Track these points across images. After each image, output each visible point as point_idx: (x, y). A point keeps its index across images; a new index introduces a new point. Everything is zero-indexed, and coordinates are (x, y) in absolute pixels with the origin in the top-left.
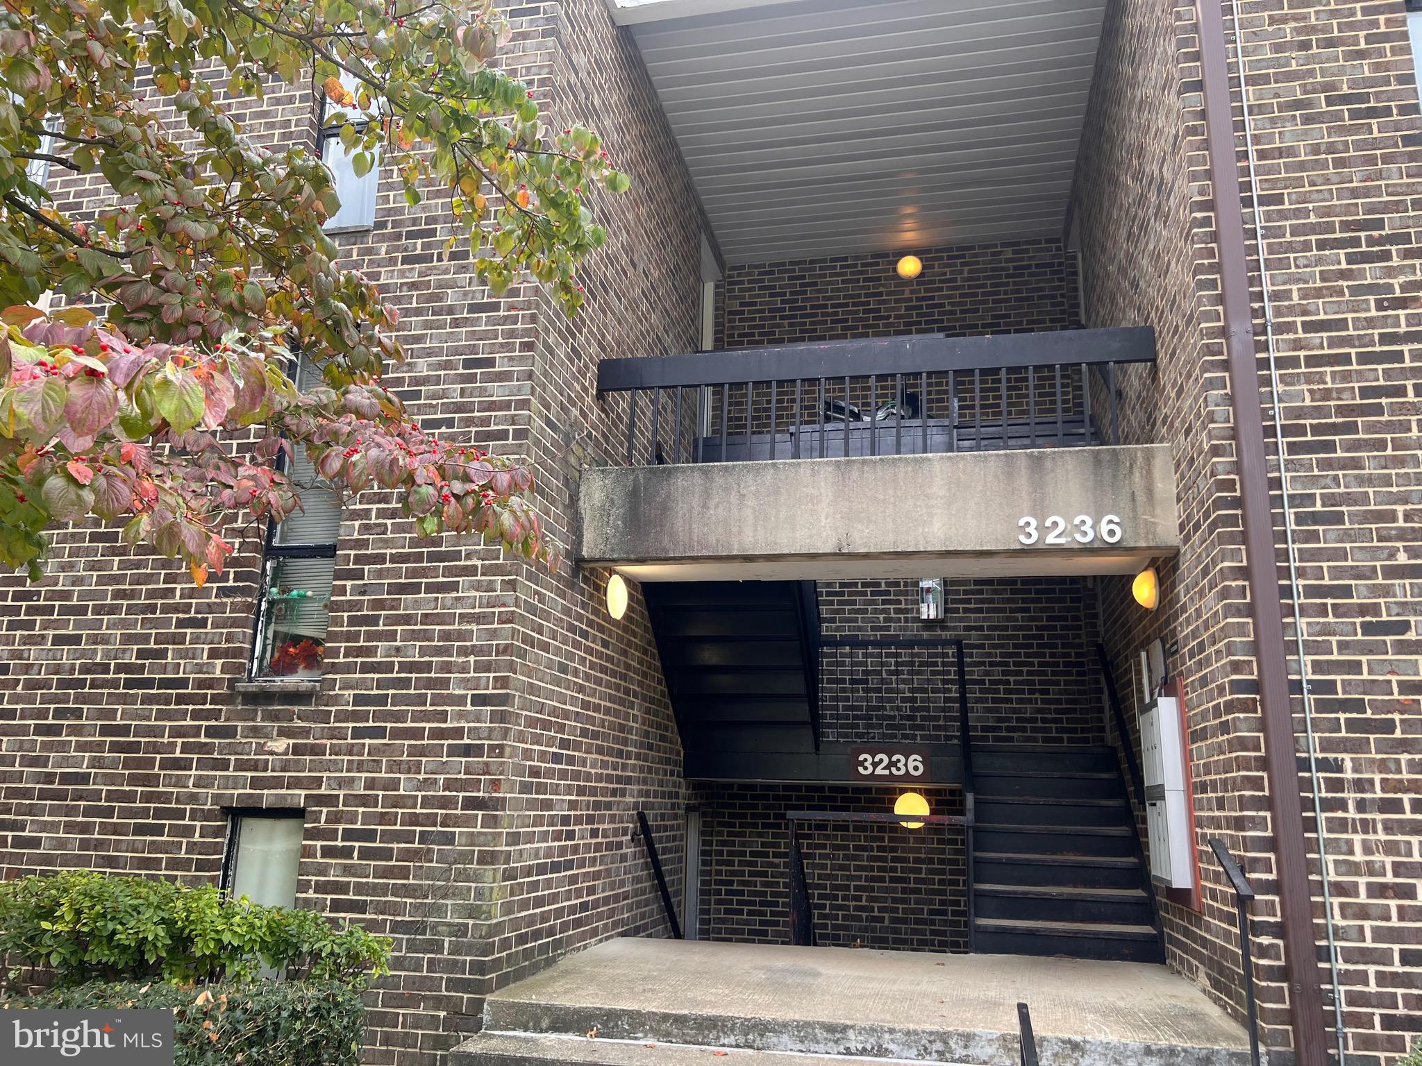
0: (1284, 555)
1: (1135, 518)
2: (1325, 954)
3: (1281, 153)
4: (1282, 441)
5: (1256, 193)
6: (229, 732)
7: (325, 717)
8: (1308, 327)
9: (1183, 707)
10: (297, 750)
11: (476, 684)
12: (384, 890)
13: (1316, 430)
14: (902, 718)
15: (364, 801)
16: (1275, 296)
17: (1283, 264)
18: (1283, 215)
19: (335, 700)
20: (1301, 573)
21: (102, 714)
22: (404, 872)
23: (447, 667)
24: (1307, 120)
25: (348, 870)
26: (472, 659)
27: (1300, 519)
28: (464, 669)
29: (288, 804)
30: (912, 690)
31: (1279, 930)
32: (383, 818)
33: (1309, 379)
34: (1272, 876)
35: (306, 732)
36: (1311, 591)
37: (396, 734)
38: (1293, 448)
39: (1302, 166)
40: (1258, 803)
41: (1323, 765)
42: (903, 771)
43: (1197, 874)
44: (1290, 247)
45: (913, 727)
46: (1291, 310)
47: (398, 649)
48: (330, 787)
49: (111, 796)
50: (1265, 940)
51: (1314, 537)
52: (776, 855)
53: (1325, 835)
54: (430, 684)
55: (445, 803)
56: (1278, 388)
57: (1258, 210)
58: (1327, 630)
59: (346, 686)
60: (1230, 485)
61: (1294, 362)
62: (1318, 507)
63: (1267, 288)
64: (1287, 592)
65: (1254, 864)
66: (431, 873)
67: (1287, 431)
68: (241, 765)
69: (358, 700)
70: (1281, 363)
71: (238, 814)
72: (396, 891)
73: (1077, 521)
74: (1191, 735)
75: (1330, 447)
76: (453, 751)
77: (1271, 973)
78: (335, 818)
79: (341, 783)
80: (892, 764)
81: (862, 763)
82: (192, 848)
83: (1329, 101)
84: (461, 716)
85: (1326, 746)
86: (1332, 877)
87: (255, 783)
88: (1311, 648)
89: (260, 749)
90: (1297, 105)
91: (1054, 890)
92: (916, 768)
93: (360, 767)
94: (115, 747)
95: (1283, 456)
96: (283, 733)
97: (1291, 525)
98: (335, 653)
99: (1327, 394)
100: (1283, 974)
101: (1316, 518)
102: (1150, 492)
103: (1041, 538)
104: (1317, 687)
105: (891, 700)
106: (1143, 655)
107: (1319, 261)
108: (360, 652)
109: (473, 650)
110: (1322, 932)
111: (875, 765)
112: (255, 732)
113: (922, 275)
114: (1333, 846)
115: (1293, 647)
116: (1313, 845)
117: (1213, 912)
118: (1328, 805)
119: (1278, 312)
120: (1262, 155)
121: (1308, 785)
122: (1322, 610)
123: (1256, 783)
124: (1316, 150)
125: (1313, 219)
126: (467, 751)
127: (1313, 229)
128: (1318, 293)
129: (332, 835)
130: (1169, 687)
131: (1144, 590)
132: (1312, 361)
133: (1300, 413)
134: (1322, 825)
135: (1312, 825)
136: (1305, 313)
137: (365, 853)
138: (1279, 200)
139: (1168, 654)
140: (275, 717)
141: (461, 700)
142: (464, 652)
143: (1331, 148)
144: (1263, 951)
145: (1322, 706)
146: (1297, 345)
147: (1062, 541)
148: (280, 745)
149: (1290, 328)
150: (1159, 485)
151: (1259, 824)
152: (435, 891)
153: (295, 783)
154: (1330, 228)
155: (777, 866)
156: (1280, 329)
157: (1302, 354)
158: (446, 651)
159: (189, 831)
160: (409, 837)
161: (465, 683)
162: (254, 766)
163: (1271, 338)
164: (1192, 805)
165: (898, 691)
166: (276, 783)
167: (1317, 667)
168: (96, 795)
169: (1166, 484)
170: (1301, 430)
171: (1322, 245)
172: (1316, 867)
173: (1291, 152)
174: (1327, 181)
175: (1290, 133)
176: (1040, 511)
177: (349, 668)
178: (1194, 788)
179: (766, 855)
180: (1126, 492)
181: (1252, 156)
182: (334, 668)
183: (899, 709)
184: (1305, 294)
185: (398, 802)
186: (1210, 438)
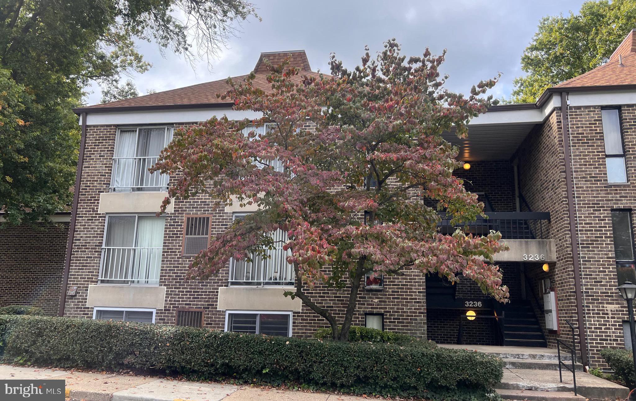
0: (580, 268)
1: (547, 255)
2: (587, 339)
3: (580, 187)
4: (580, 246)
5: (576, 195)
6: (365, 298)
7: (386, 295)
8: (585, 224)
9: (556, 294)
10: (380, 301)
11: (418, 289)
12: (403, 329)
13: (587, 244)
14: (468, 291)
15: (397, 312)
16: (579, 217)
17: (581, 211)
18: (581, 201)
19: (387, 292)
20: (583, 271)
21: (334, 293)
22: (407, 326)
23: (412, 285)
24: (586, 181)
25: (395, 326)
26: (417, 284)
27: (583, 261)
28: (415, 286)
29: (380, 312)
30: (470, 284)
31: (579, 335)
32: (401, 316)
33: (585, 234)
34: (577, 326)
35: (382, 298)
36: (585, 275)
37: (402, 299)
38: (582, 247)
39: (584, 191)
40: (575, 313)
41: (587, 306)
42: (477, 306)
43: (559, 327)
44: (582, 207)
45: (471, 294)
46: (582, 220)
47: (400, 281)
48: (389, 309)
49: (339, 310)
50: (576, 337)
51: (586, 264)
52: (434, 327)
53: (587, 319)
54: (408, 289)
55: (414, 312)
56: (580, 235)
57: (576, 199)
58: (588, 282)
59: (389, 288)
60: (570, 254)
61: (582, 230)
62: (587, 259)
63: (578, 215)
64: (581, 275)
65: (574, 324)
66: (413, 326)
67: (581, 244)
68: (368, 305)
69: (392, 292)
70: (580, 230)
71: (366, 314)
72: (406, 330)
73: (535, 255)
74: (558, 300)
75: (589, 247)
76: (415, 302)
77: (577, 343)
78: (391, 315)
79: (391, 308)
80: (474, 304)
81: (466, 304)
82: (359, 321)
83: (590, 177)
84: (416, 295)
85: (587, 303)
86: (588, 326)
87: (372, 308)
88: (585, 285)
89: (372, 301)
90: (584, 178)
91: (521, 333)
92: (480, 305)
93: (395, 305)
94: (338, 300)
95: (580, 249)
96: (376, 298)
97: (582, 262)
98: (386, 282)
99: (588, 237)
100: (579, 343)
101: (586, 261)
102: (550, 250)
103: (528, 259)
104: (586, 292)
105: (464, 287)
106: (543, 281)
107: (588, 210)
108: (392, 282)
109: (417, 282)
110: (586, 335)
111: (469, 304)
112: (370, 298)
113: (470, 169)
114: (588, 321)
115: (582, 285)
116: (585, 321)
117: (563, 334)
118: (587, 313)
119: (580, 220)
120: (577, 188)
121: (584, 310)
122: (587, 278)
123: (575, 310)
124: (587, 187)
125: (586, 202)
126: (418, 302)
127: (586, 204)
128: (587, 217)
129: (391, 319)
130: (552, 289)
131: (545, 268)
132: (586, 230)
133: (583, 241)
134: (586, 317)
135: (585, 317)
136: (585, 221)
137: (398, 322)
138: (580, 197)
139: (551, 282)
140: (374, 295)
141: (415, 292)
142: (415, 282)
143: (590, 187)
144: (576, 339)
145: (586, 296)
146: (583, 227)
147: (532, 260)
148: (376, 300)
149: (582, 224)
150: (552, 249)
151: (575, 317)
152: (415, 330)
153: (380, 308)
154: (589, 204)
155: (435, 330)
156: (580, 224)
157: (584, 229)
158: (411, 282)
159: (358, 318)
160: (408, 319)
161: (416, 289)
162: (371, 305)
163: (578, 226)
164: (558, 314)
165: (467, 284)
166: (377, 308)
167: (586, 289)
168: (336, 310)
169: (554, 249)
170: (584, 244)
171: (588, 207)
172: (585, 324)
173: (582, 187)
174: (589, 194)
175: (582, 184)
176: (527, 253)
177: (390, 285)
178: (558, 311)
179: (432, 327)
180: (545, 250)
181: (575, 188)
182: (386, 285)
183: (467, 289)
184: (585, 217)
185: (405, 312)
186: (566, 245)
